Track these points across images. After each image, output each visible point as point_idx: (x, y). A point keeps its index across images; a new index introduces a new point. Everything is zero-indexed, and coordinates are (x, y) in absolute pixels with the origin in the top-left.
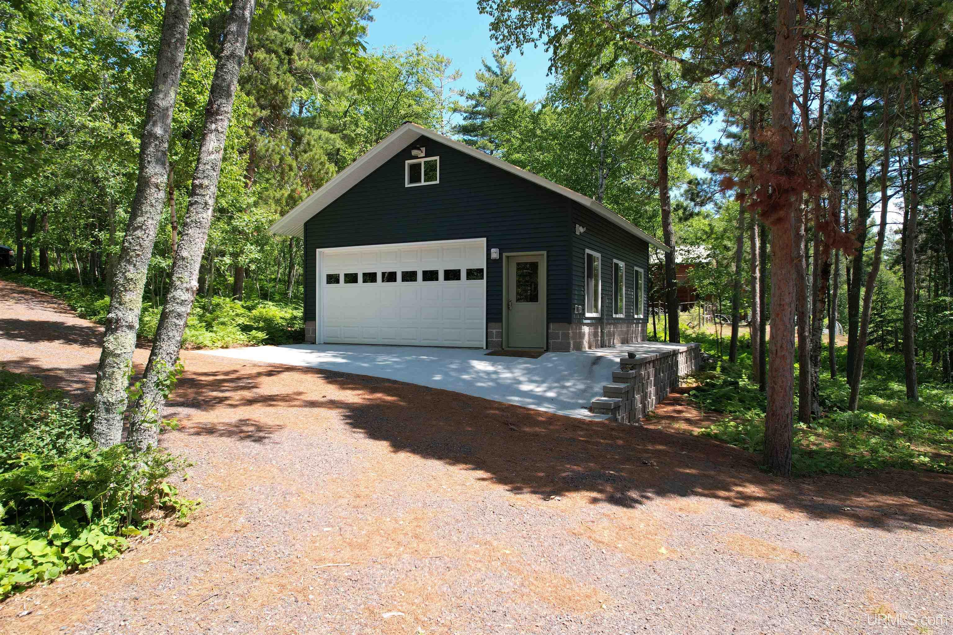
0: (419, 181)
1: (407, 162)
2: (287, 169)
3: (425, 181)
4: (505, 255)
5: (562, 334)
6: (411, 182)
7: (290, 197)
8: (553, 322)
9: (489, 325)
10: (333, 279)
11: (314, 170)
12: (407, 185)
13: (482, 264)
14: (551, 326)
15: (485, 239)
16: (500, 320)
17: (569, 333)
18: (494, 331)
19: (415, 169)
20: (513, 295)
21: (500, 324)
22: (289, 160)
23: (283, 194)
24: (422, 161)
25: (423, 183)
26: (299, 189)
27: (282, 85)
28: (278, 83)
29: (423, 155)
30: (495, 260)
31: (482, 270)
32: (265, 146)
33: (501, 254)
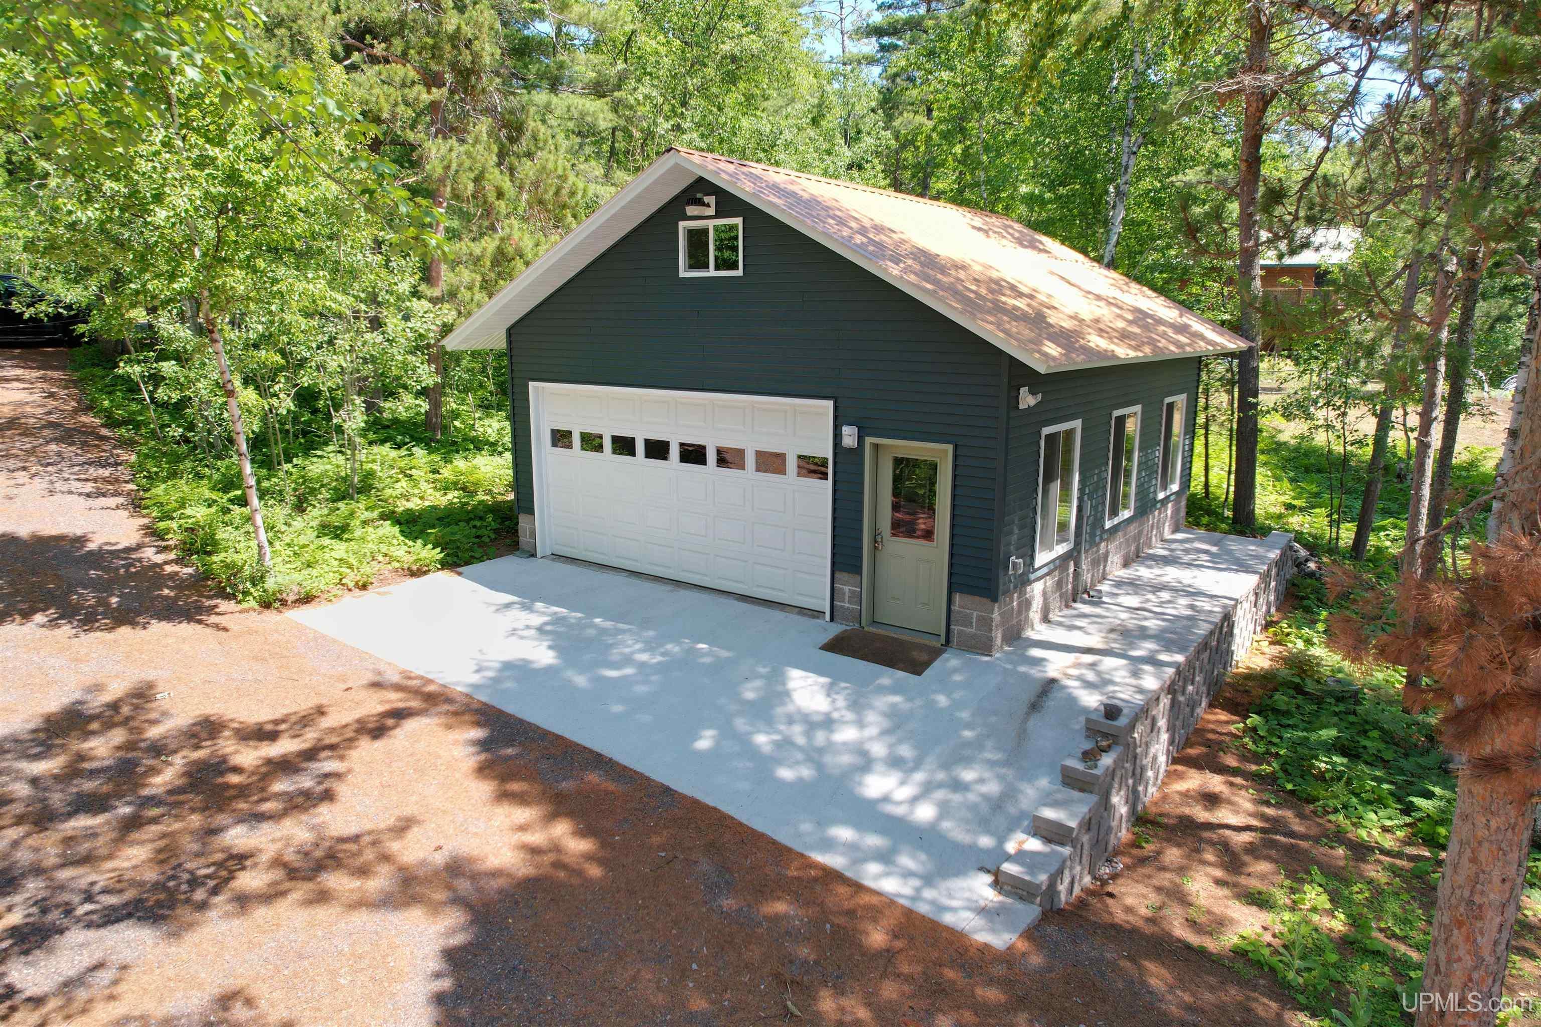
0: (706, 266)
1: (683, 225)
2: (492, 196)
3: (717, 268)
4: (869, 440)
5: (978, 620)
6: (691, 267)
7: (500, 251)
8: (961, 592)
9: (837, 575)
10: (561, 438)
11: (546, 191)
12: (683, 274)
13: (826, 451)
14: (957, 598)
15: (830, 404)
16: (856, 569)
17: (991, 620)
18: (847, 589)
19: (697, 239)
20: (885, 525)
21: (858, 577)
22: (496, 177)
23: (485, 249)
24: (711, 224)
25: (712, 273)
26: (516, 235)
27: (468, 31)
28: (459, 28)
29: (711, 211)
30: (850, 450)
31: (824, 463)
32: (443, 159)
33: (861, 439)
